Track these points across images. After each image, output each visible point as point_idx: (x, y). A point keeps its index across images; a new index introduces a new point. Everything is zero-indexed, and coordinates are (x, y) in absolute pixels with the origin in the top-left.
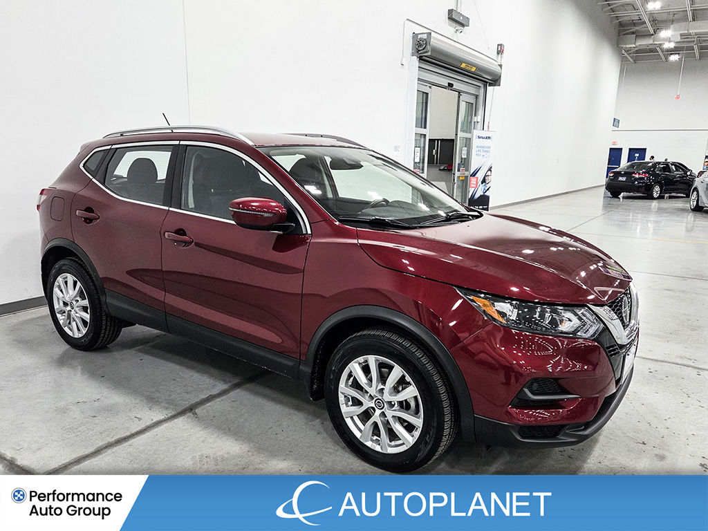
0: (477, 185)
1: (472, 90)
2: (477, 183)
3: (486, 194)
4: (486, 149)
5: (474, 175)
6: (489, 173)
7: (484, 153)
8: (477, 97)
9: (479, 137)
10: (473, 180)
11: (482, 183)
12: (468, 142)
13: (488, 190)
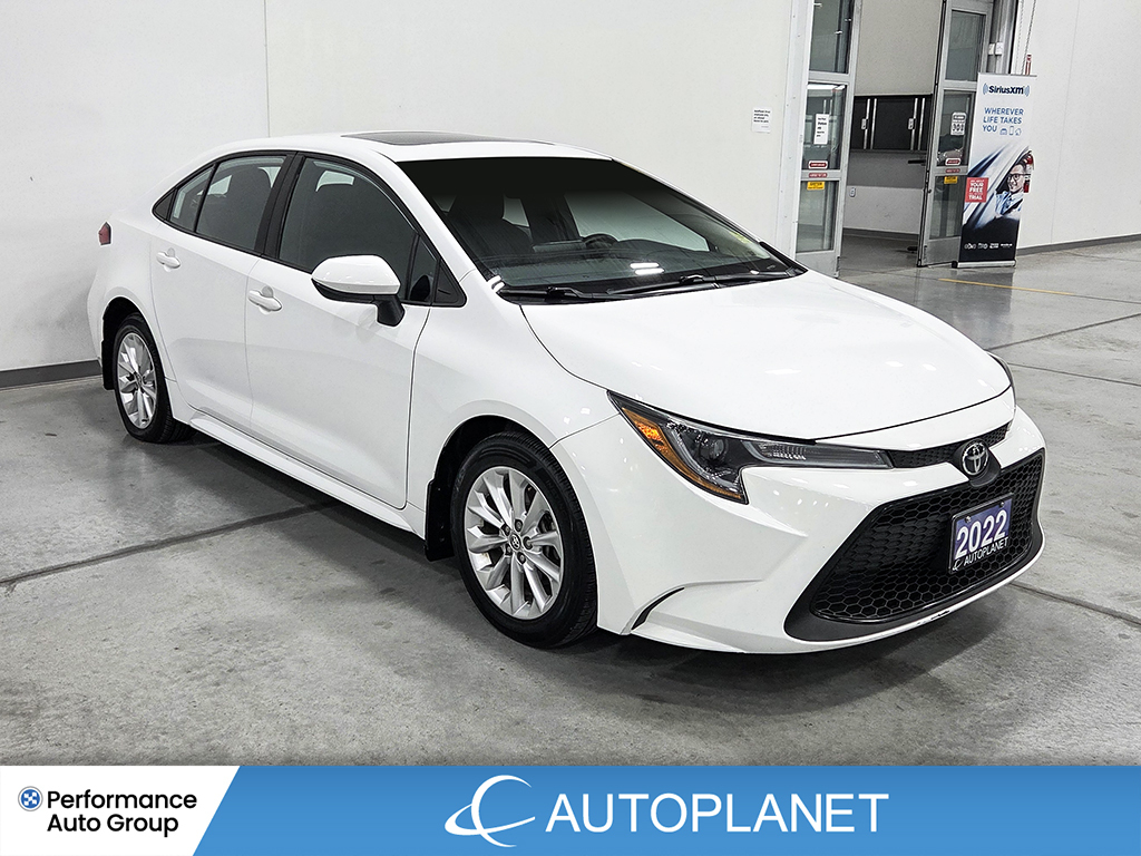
0: (984, 197)
2: (985, 191)
3: (1010, 216)
4: (1014, 116)
5: (978, 171)
6: (1020, 167)
7: (1006, 126)
8: (995, 0)
9: (992, 90)
10: (974, 186)
11: (999, 191)
13: (1015, 206)
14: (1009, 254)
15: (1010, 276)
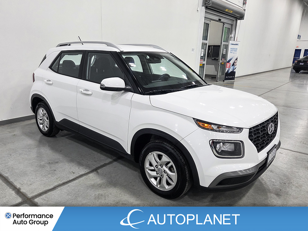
0: (230, 67)
1: (230, 22)
2: (230, 66)
3: (234, 71)
4: (236, 50)
5: (229, 62)
7: (234, 52)
8: (232, 25)
9: (232, 44)
10: (228, 64)
11: (232, 66)
12: (226, 47)
13: (235, 69)
14: (233, 79)
15: (233, 83)
